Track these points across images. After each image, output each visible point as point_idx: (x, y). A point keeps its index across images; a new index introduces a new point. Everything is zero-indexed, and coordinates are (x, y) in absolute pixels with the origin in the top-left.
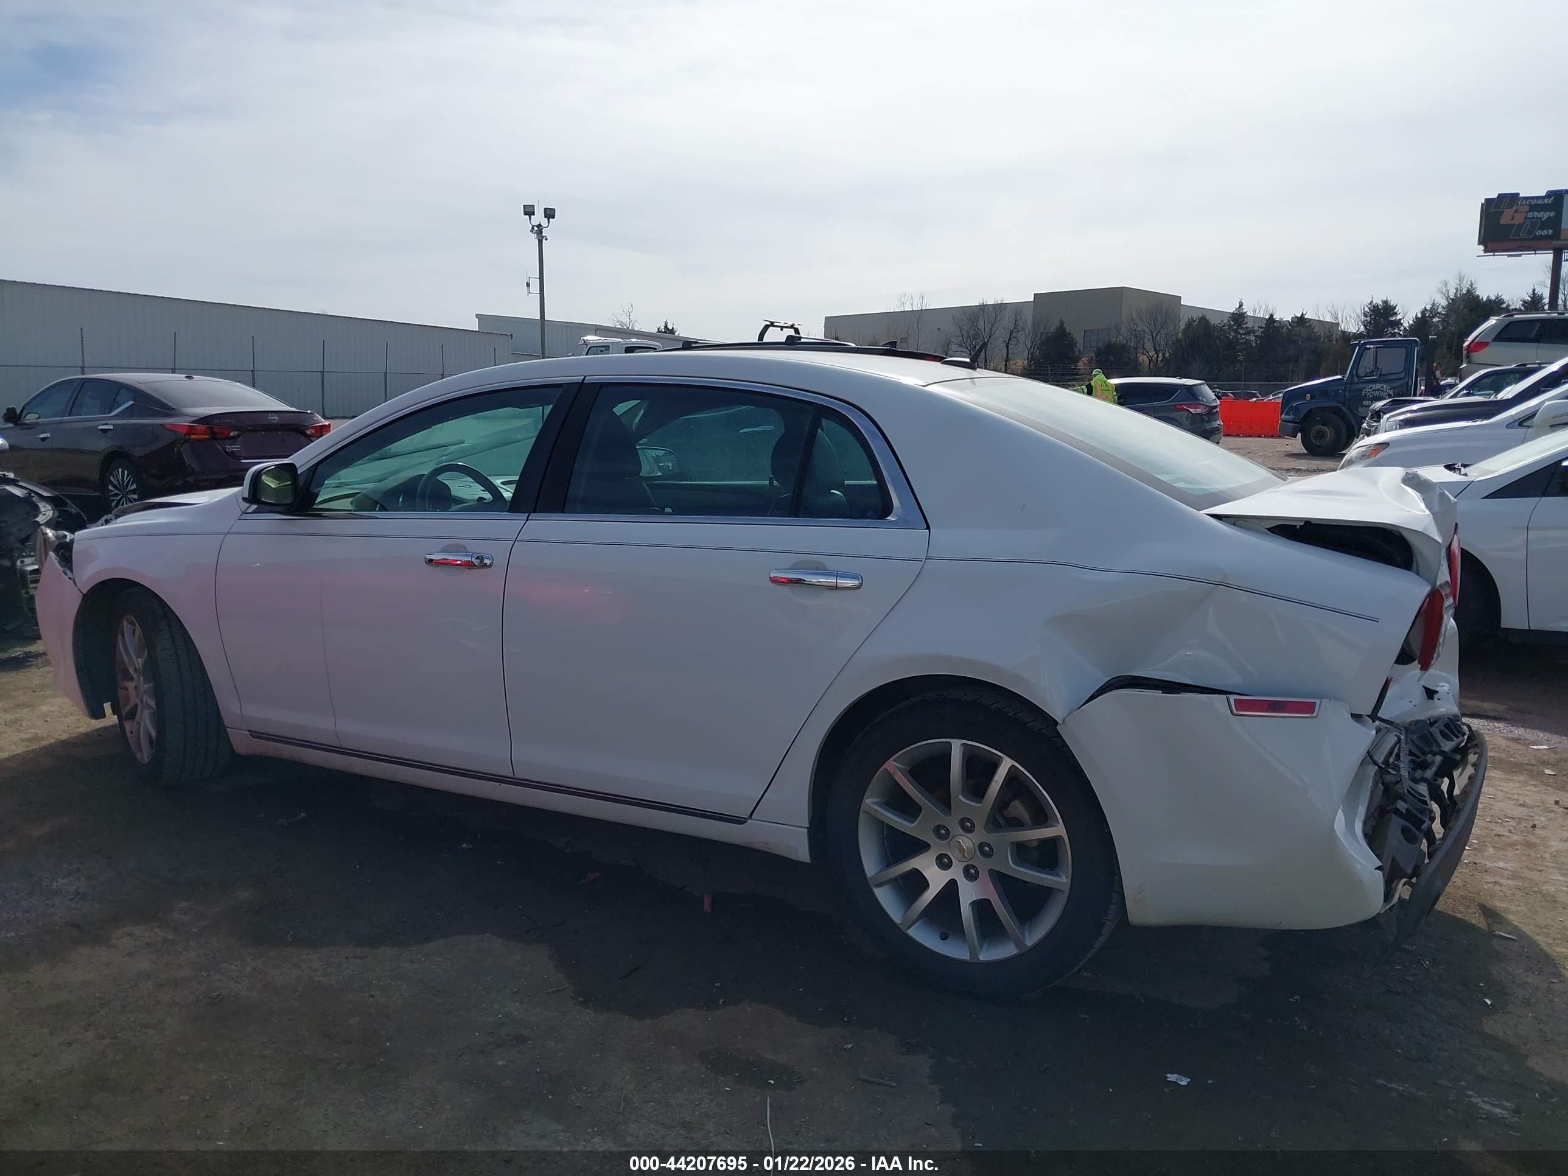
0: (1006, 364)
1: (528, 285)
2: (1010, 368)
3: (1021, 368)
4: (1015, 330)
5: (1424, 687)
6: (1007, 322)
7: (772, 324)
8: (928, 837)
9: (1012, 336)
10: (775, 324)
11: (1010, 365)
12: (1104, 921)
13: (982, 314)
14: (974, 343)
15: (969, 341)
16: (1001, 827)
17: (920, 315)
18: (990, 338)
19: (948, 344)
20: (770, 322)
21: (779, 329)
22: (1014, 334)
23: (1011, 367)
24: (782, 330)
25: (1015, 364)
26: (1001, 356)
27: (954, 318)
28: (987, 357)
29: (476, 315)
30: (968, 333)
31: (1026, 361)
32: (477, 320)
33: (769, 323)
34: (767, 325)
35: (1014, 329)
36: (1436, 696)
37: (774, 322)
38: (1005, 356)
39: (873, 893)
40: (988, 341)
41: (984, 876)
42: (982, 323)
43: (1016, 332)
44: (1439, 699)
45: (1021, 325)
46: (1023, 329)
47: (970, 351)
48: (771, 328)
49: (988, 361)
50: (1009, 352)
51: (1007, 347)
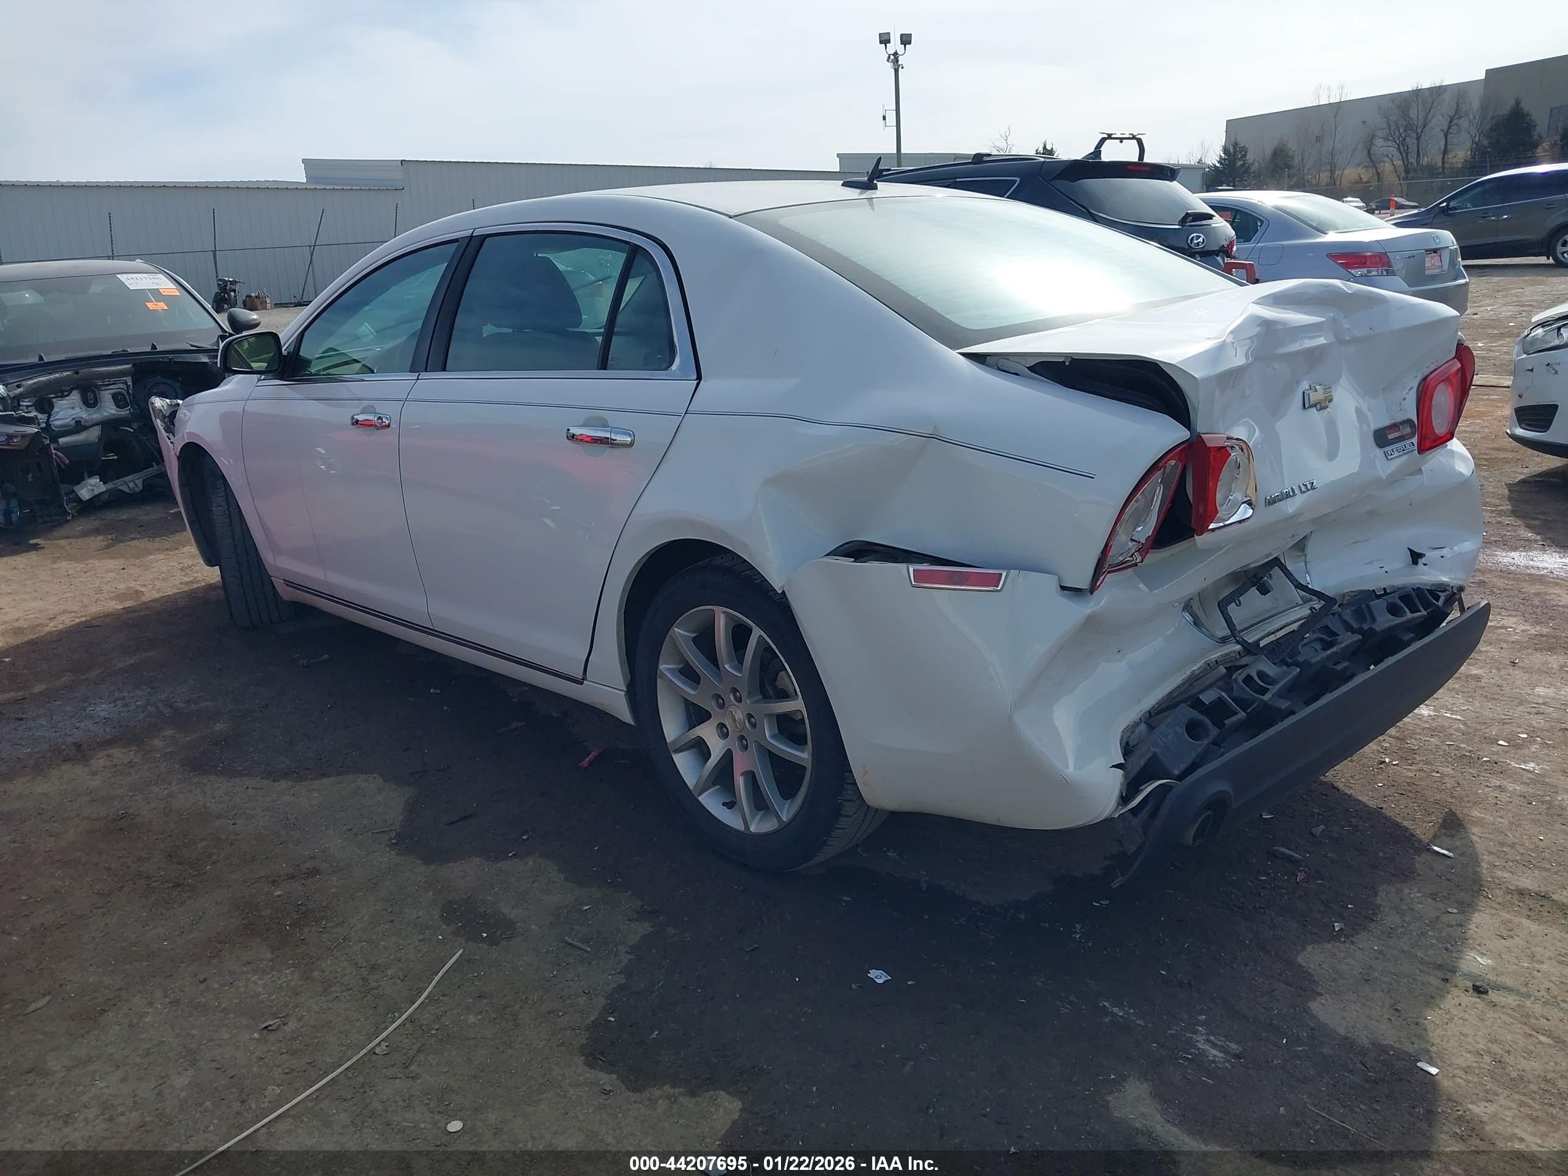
0: (1444, 157)
1: (884, 118)
2: (1447, 162)
3: (1463, 160)
4: (1456, 117)
5: (1409, 549)
6: (1446, 107)
7: (1110, 137)
8: (710, 706)
9: (1453, 123)
10: (1113, 136)
11: (1448, 158)
12: (839, 801)
13: (1415, 99)
14: (1403, 135)
15: (1397, 133)
16: (771, 698)
17: (1338, 108)
18: (1424, 127)
19: (1372, 139)
20: (1107, 134)
21: (1119, 141)
22: (1455, 121)
23: (1450, 161)
24: (1121, 142)
25: (1455, 157)
26: (1438, 148)
27: (1379, 108)
28: (1420, 151)
29: (838, 154)
30: (1397, 124)
31: (1469, 152)
32: (838, 159)
33: (1106, 136)
34: (1103, 138)
35: (1456, 114)
36: (1421, 561)
37: (1112, 134)
38: (1443, 147)
39: (672, 757)
40: (1422, 132)
41: (753, 747)
42: (1416, 111)
43: (1458, 118)
44: (1425, 565)
45: (1464, 109)
46: (1467, 114)
47: (1399, 145)
48: (1108, 141)
49: (1421, 155)
50: (1449, 143)
51: (1446, 136)
